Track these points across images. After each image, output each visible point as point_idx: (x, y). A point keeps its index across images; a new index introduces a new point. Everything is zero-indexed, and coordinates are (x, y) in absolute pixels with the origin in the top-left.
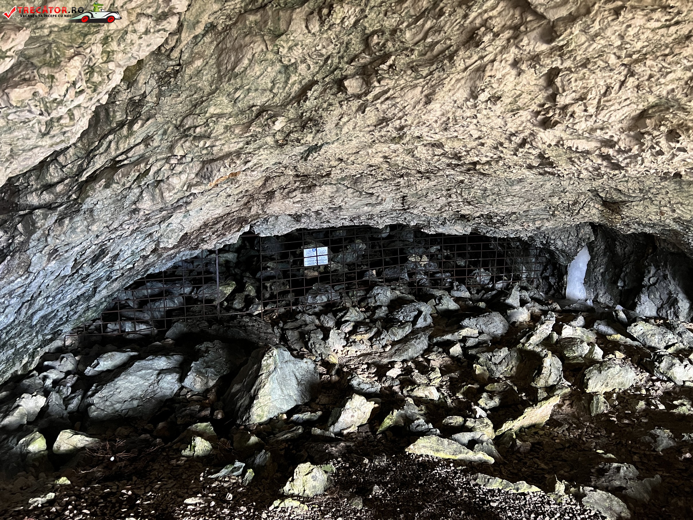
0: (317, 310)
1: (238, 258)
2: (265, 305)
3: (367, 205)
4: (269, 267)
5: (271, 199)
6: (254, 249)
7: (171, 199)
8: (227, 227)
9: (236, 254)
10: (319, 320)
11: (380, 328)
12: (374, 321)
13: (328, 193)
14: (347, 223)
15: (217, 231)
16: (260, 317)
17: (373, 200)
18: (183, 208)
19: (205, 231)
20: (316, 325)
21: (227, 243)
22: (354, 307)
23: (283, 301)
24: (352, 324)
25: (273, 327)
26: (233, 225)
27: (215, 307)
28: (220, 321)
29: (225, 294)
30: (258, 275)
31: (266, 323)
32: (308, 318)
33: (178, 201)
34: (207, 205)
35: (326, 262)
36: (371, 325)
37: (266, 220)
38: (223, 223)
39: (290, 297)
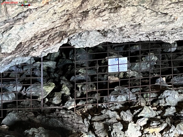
0: (118, 107)
1: (56, 65)
2: (77, 102)
3: (161, 23)
4: (81, 73)
5: (85, 17)
6: (69, 59)
7: (13, 13)
8: (52, 39)
9: (55, 63)
10: (120, 115)
11: (169, 123)
12: (164, 118)
13: (130, 13)
14: (144, 39)
15: (44, 42)
16: (73, 111)
17: (167, 19)
18: (22, 21)
19: (35, 42)
20: (117, 119)
21: (51, 52)
22: (148, 106)
23: (91, 99)
24: (147, 119)
25: (83, 119)
26: (56, 37)
27: (40, 102)
28: (43, 113)
29: (47, 92)
30: (72, 79)
31: (78, 116)
32: (111, 114)
33: (18, 15)
34: (38, 20)
35: (126, 70)
36: (162, 121)
37: (80, 35)
38: (48, 35)
39: (97, 97)
